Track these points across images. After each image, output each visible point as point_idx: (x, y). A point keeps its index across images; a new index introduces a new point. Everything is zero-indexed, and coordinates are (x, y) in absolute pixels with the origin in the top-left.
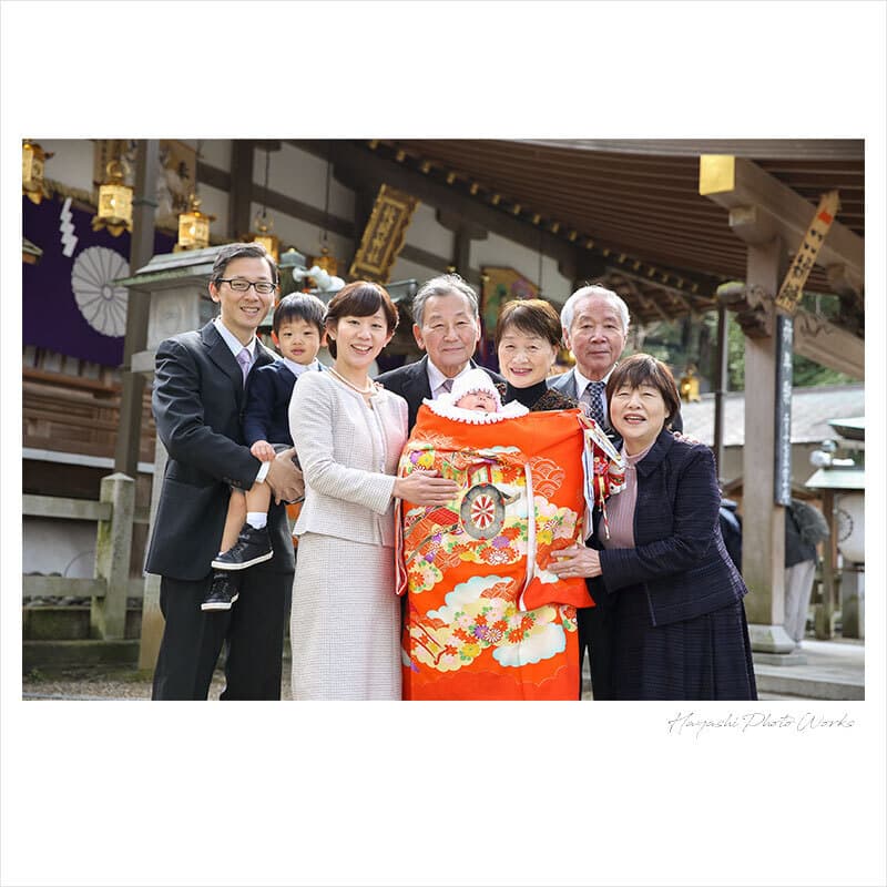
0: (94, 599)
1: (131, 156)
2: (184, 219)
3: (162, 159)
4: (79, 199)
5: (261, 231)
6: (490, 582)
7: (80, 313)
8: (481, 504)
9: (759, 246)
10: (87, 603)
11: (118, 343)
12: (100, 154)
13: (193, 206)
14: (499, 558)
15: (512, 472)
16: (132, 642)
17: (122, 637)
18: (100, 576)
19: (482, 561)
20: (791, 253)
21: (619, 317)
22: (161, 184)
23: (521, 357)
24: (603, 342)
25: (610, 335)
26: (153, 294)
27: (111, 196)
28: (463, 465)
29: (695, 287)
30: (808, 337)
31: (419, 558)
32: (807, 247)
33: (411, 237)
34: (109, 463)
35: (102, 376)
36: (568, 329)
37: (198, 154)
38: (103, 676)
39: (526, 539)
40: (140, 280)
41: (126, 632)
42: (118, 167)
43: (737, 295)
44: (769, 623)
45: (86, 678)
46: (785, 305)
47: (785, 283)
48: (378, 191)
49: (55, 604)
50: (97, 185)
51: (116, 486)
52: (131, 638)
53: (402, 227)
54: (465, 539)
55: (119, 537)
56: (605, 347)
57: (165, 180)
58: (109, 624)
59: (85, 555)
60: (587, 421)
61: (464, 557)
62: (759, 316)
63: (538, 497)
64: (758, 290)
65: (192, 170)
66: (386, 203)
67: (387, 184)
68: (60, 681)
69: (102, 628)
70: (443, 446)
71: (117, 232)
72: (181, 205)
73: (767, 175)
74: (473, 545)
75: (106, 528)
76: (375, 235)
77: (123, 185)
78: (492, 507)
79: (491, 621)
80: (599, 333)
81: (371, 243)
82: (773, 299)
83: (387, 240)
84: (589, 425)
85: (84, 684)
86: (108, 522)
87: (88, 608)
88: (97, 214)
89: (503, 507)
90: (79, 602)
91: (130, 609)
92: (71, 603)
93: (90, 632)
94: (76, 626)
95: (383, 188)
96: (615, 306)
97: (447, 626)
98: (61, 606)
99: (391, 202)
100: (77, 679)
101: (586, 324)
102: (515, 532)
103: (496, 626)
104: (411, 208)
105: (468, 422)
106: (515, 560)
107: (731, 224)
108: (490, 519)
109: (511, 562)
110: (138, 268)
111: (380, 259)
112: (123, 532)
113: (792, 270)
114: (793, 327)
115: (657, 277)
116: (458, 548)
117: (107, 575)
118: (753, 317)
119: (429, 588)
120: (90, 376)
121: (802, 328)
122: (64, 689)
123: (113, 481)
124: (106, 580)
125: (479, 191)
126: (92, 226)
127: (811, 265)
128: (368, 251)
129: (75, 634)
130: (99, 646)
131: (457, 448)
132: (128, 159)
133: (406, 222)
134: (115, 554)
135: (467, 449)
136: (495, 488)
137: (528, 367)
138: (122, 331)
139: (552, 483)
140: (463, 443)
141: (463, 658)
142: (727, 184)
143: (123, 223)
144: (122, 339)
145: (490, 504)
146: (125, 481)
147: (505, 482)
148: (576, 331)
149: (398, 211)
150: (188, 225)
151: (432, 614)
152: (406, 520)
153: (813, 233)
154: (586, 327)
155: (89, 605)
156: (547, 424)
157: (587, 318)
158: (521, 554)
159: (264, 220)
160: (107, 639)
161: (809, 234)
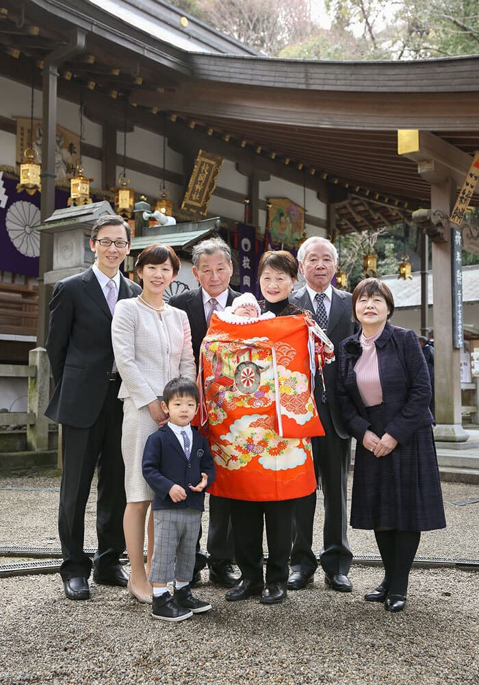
0: (28, 426)
1: (39, 142)
2: (73, 182)
3: (58, 142)
4: (8, 172)
5: (123, 186)
6: (254, 418)
7: (12, 243)
8: (246, 373)
9: (438, 185)
10: (25, 428)
11: (35, 261)
12: (20, 142)
13: (79, 173)
14: (259, 404)
15: (265, 353)
16: (53, 451)
17: (47, 448)
18: (31, 412)
19: (249, 406)
20: (458, 188)
21: (332, 254)
22: (58, 158)
23: (273, 285)
24: (323, 269)
25: (327, 265)
26: (55, 234)
27: (28, 170)
28: (235, 350)
29: (406, 205)
30: (472, 240)
31: (214, 405)
32: (467, 184)
33: (220, 182)
34: (33, 339)
35: (26, 282)
36: (302, 262)
37: (81, 137)
38: (36, 473)
39: (274, 392)
40: (47, 227)
41: (49, 446)
42: (31, 151)
43: (424, 217)
44: (452, 423)
45: (27, 475)
46: (455, 221)
47: (455, 208)
48: (197, 155)
49: (5, 429)
50: (18, 164)
51: (38, 355)
52: (53, 449)
53: (213, 177)
54: (239, 393)
55: (42, 387)
56: (324, 272)
57: (61, 156)
58: (39, 441)
59: (22, 397)
60: (310, 321)
61: (238, 404)
62: (439, 230)
63: (279, 366)
64: (438, 212)
65: (77, 149)
66: (203, 161)
67: (203, 150)
68: (10, 478)
69: (34, 444)
70: (223, 339)
71: (32, 193)
72: (72, 171)
73: (440, 139)
74: (243, 397)
75: (34, 381)
76: (197, 182)
77: (34, 163)
78: (253, 375)
79: (256, 440)
80: (320, 264)
81: (194, 187)
82: (448, 218)
83: (205, 185)
84: (311, 323)
85: (25, 479)
86: (34, 378)
87: (24, 431)
88: (19, 182)
89: (259, 375)
90: (19, 428)
91: (51, 431)
92: (14, 429)
93: (27, 447)
94: (18, 443)
95: (200, 151)
96: (330, 248)
97: (231, 444)
98: (9, 431)
99: (206, 160)
100: (21, 476)
101: (313, 258)
102: (267, 388)
103: (259, 443)
104: (219, 163)
105: (238, 324)
106: (268, 405)
107: (419, 172)
108: (252, 382)
109: (266, 406)
110: (46, 218)
111: (201, 197)
112: (44, 384)
113: (459, 199)
114: (461, 235)
115: (381, 199)
116: (235, 399)
117: (36, 411)
118: (436, 230)
119: (220, 422)
120: (19, 283)
121: (468, 234)
122: (13, 483)
123: (36, 352)
124: (35, 414)
125: (262, 151)
126: (17, 190)
127: (471, 196)
128: (193, 192)
129: (18, 448)
130: (33, 455)
131: (231, 340)
132: (37, 145)
133: (216, 173)
134: (40, 398)
135: (237, 341)
136: (254, 364)
137: (277, 290)
138: (37, 254)
139: (288, 357)
140: (236, 336)
141: (242, 462)
142: (415, 148)
143: (35, 187)
144: (37, 258)
145: (252, 373)
146: (44, 352)
147: (260, 359)
148: (307, 263)
149: (211, 166)
150: (76, 185)
151: (223, 437)
152: (205, 383)
153: (471, 175)
154: (313, 260)
155: (26, 430)
156: (285, 324)
157: (314, 255)
158: (272, 400)
159: (125, 179)
160: (37, 450)
161: (469, 176)
